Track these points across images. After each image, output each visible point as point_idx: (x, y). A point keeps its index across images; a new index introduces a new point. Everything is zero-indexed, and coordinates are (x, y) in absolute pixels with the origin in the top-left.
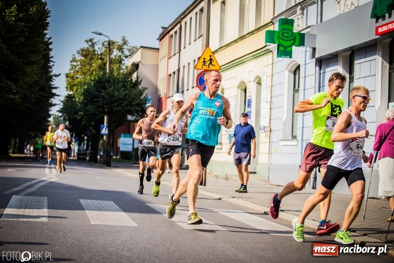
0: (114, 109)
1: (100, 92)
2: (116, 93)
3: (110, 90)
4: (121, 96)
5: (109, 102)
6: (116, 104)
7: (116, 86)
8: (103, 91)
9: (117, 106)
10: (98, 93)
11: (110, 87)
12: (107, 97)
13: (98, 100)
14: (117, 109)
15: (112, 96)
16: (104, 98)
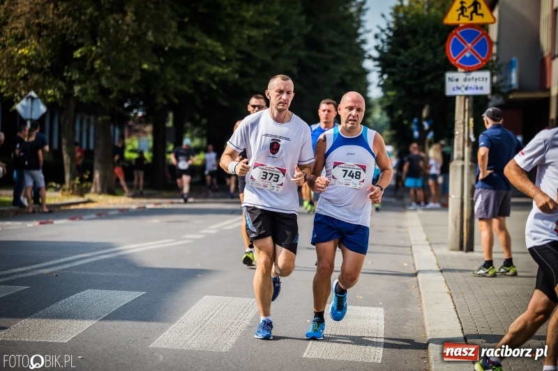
0: (426, 87)
1: (398, 54)
2: (429, 56)
3: (415, 49)
4: (438, 61)
5: (416, 73)
6: (429, 77)
7: (428, 41)
8: (402, 51)
9: (432, 81)
10: (393, 57)
11: (418, 43)
12: (411, 64)
13: (394, 70)
14: (432, 87)
15: (420, 62)
16: (405, 65)
